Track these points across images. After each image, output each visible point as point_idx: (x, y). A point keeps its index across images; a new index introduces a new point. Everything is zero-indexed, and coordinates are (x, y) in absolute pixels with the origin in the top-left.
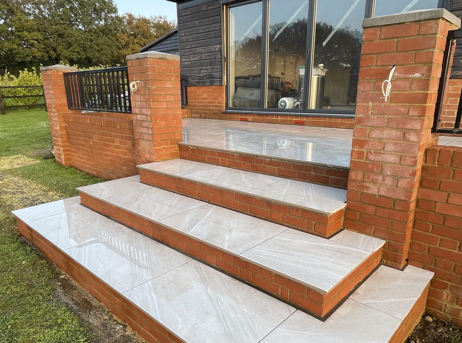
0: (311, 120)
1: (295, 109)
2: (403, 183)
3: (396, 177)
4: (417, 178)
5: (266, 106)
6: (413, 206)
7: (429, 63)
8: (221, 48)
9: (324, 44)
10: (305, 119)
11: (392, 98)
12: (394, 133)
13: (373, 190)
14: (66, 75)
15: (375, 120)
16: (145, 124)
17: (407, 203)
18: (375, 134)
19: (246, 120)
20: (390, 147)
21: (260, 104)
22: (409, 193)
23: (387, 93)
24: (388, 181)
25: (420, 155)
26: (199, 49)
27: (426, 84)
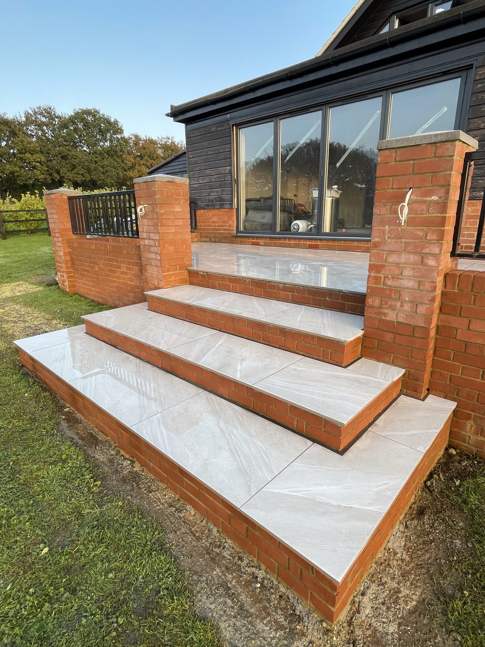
0: (325, 243)
1: (309, 232)
2: (422, 309)
3: (415, 303)
4: (437, 304)
5: (278, 229)
6: (433, 333)
7: (447, 186)
8: (231, 170)
9: (338, 165)
10: (319, 243)
11: (410, 221)
12: (412, 258)
13: (391, 316)
14: (70, 199)
15: (391, 244)
16: (153, 249)
17: (426, 330)
18: (392, 259)
19: (258, 244)
20: (407, 272)
21: (272, 227)
22: (429, 320)
23: (404, 217)
24: (407, 307)
25: (440, 280)
26: (208, 172)
27: (444, 207)
